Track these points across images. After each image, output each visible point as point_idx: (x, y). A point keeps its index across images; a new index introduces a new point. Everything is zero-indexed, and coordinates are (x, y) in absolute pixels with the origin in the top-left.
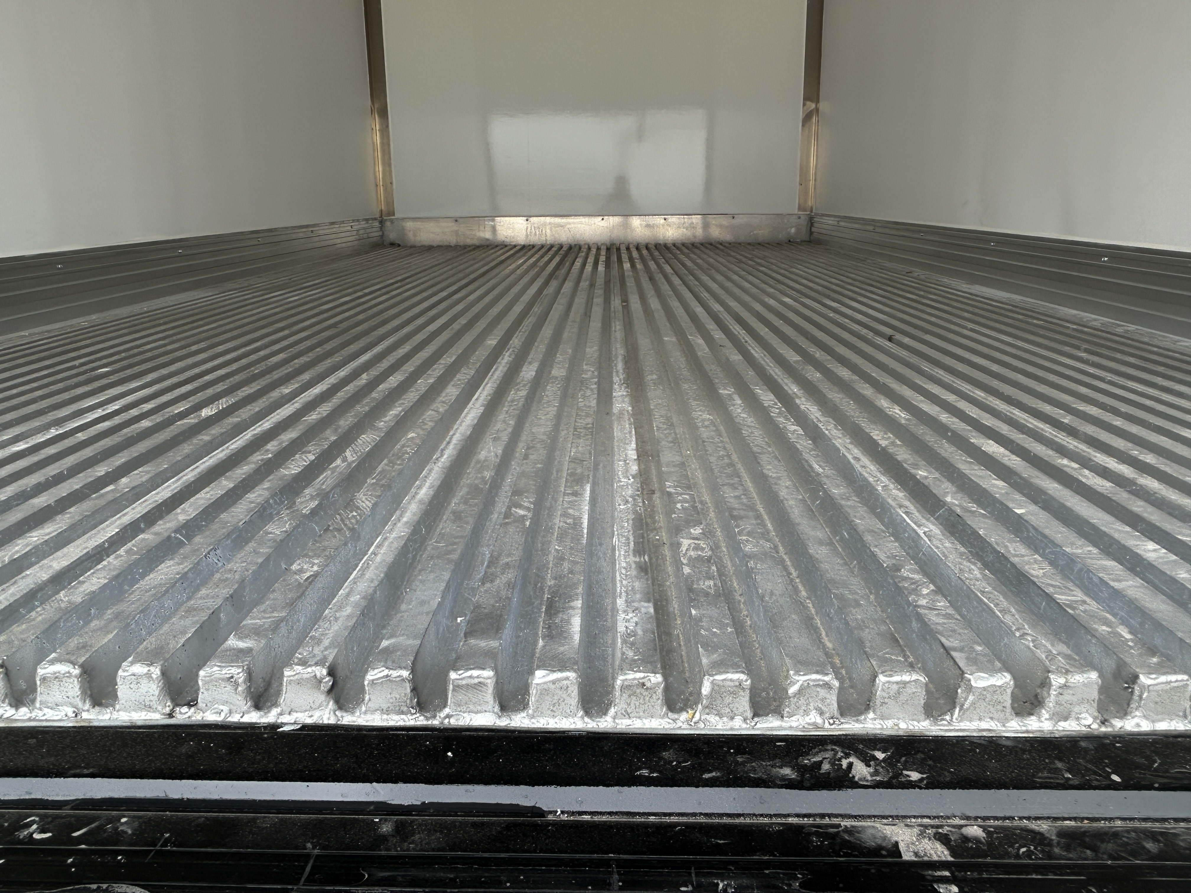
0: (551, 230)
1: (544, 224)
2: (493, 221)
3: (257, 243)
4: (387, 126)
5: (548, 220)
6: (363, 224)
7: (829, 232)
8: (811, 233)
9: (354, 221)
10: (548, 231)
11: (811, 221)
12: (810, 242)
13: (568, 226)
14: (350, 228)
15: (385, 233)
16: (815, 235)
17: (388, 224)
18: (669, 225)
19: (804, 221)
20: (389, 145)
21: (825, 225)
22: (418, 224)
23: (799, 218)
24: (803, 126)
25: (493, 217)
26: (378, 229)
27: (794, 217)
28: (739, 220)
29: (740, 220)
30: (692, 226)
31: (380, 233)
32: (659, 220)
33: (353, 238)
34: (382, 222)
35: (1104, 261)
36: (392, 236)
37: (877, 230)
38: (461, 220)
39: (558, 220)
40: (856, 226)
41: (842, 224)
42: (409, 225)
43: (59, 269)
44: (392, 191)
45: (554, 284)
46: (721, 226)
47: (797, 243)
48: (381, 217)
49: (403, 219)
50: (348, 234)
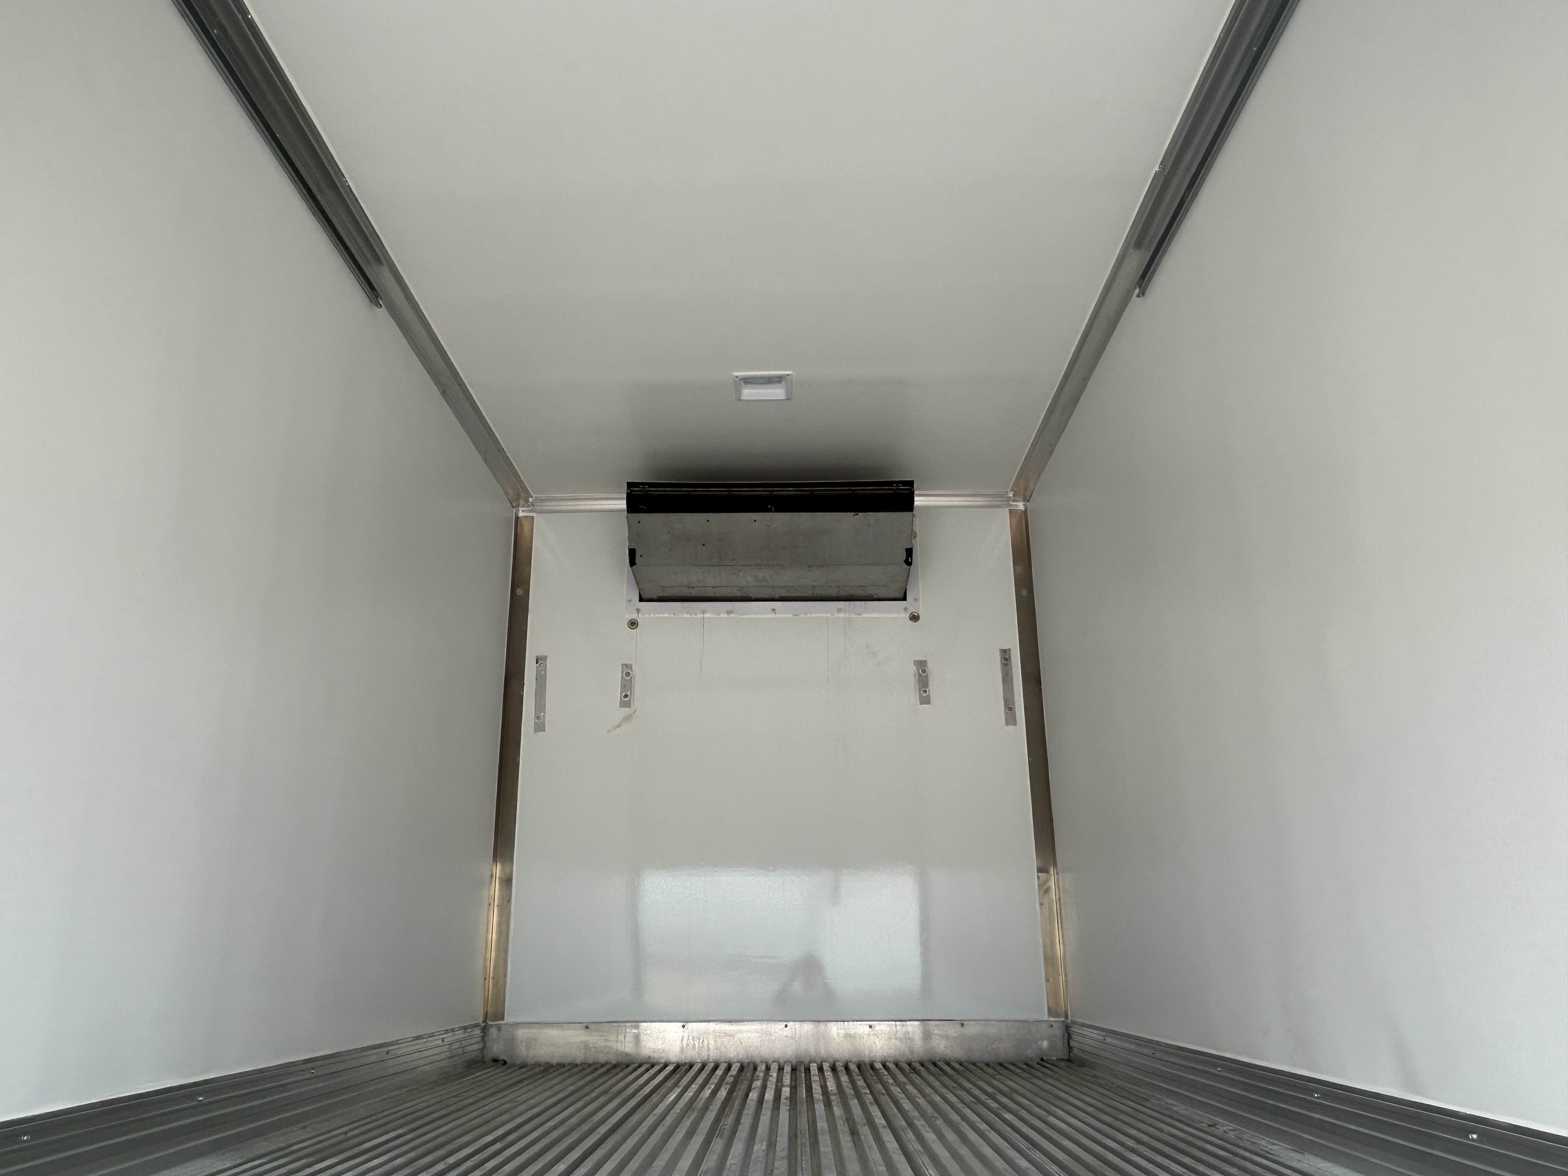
0: (715, 1041)
1: (707, 1033)
2: (637, 1027)
3: (310, 1075)
5: (712, 1026)
6: (460, 1035)
7: (1093, 1050)
8: (1070, 1049)
9: (447, 1032)
10: (712, 1042)
11: (1068, 1032)
12: (1069, 1060)
13: (739, 1036)
14: (440, 1041)
15: (488, 1044)
16: (1076, 1051)
17: (493, 1032)
18: (876, 1035)
19: (1058, 1031)
20: (508, 925)
21: (1086, 1040)
22: (534, 1032)
23: (1051, 1026)
24: (1041, 902)
25: (636, 1023)
26: (479, 1039)
27: (1044, 1025)
29: (971, 1029)
30: (907, 1038)
31: (481, 1045)
32: (862, 1028)
33: (443, 1056)
34: (485, 1030)
35: (1473, 1140)
36: (496, 1049)
37: (1158, 1055)
38: (592, 1027)
39: (725, 1027)
40: (1127, 1045)
41: (1108, 1040)
42: (522, 1033)
43: (24, 1141)
44: (505, 983)
45: (718, 1145)
46: (945, 1036)
47: (1053, 1063)
48: (485, 1021)
49: (516, 1025)
50: (437, 1051)
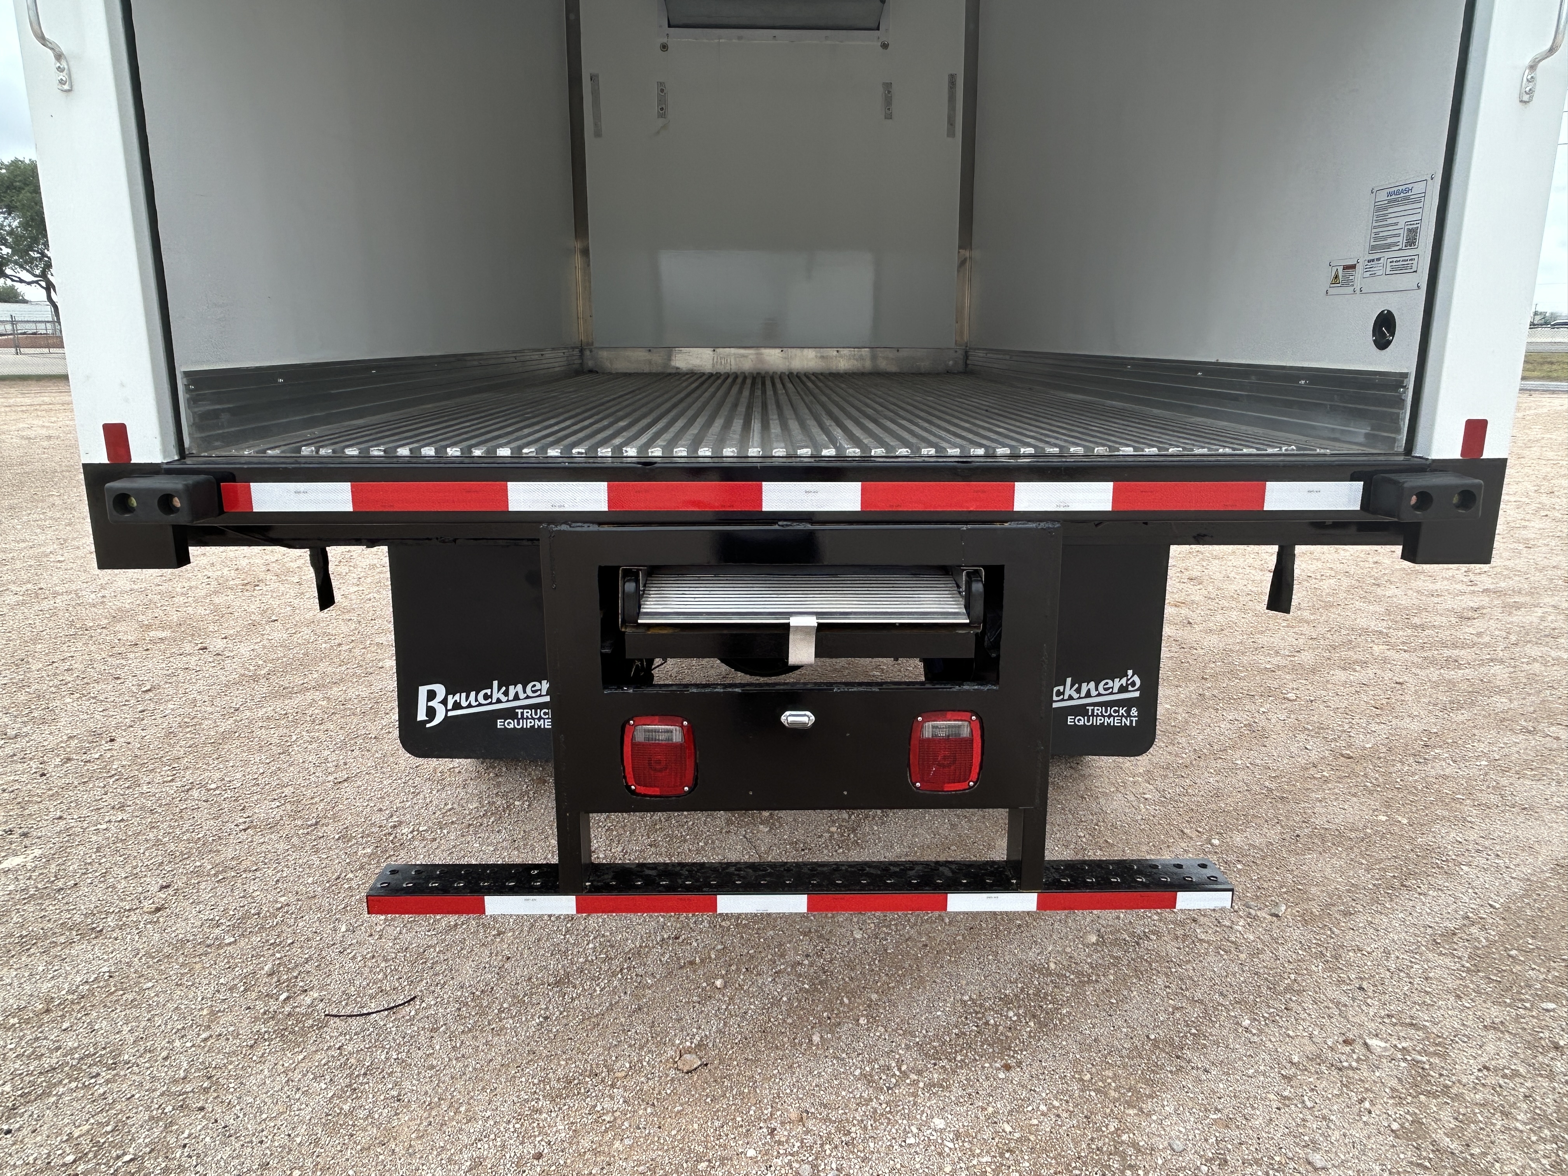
0: (735, 360)
1: (729, 355)
2: (683, 351)
4: (589, 265)
5: (733, 350)
6: (565, 352)
7: (980, 364)
8: (966, 365)
10: (732, 361)
11: (966, 356)
12: (965, 372)
13: (750, 357)
15: (584, 361)
16: (969, 366)
17: (587, 353)
18: (841, 357)
19: (960, 354)
20: (589, 282)
21: (978, 358)
22: (612, 353)
23: (956, 352)
24: (958, 271)
26: (578, 357)
27: (952, 351)
28: (904, 353)
30: (861, 358)
31: (580, 361)
32: (833, 352)
34: (582, 351)
36: (590, 364)
39: (742, 351)
41: (989, 355)
42: (605, 354)
44: (591, 323)
46: (886, 358)
47: (954, 373)
48: (581, 346)
49: (600, 348)
